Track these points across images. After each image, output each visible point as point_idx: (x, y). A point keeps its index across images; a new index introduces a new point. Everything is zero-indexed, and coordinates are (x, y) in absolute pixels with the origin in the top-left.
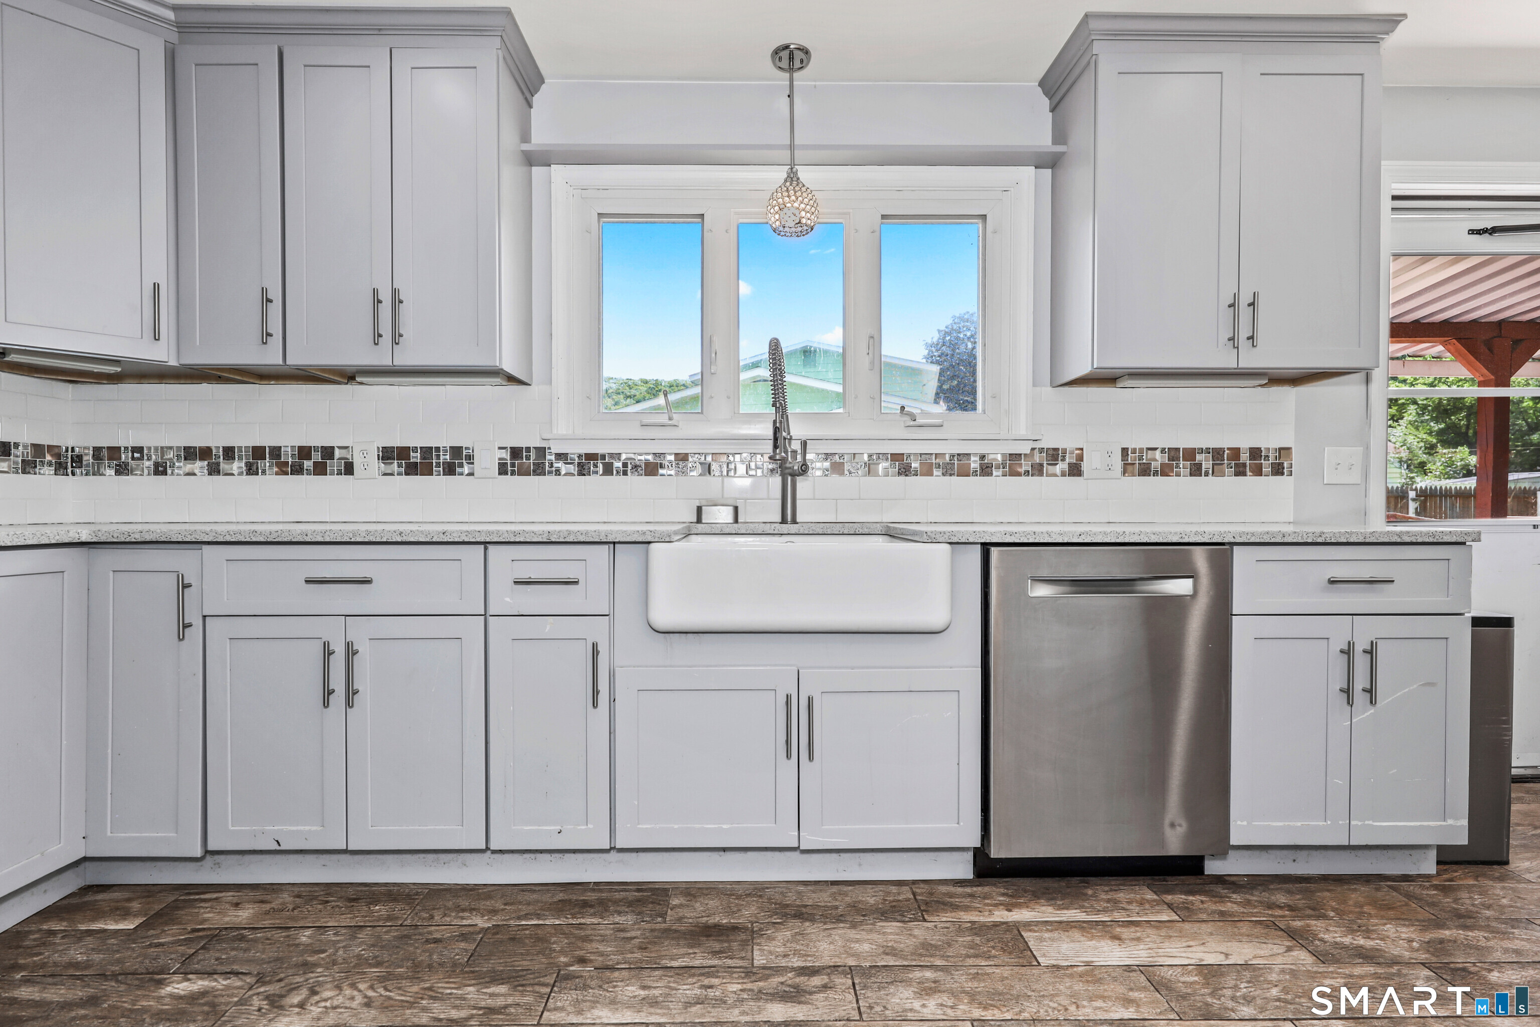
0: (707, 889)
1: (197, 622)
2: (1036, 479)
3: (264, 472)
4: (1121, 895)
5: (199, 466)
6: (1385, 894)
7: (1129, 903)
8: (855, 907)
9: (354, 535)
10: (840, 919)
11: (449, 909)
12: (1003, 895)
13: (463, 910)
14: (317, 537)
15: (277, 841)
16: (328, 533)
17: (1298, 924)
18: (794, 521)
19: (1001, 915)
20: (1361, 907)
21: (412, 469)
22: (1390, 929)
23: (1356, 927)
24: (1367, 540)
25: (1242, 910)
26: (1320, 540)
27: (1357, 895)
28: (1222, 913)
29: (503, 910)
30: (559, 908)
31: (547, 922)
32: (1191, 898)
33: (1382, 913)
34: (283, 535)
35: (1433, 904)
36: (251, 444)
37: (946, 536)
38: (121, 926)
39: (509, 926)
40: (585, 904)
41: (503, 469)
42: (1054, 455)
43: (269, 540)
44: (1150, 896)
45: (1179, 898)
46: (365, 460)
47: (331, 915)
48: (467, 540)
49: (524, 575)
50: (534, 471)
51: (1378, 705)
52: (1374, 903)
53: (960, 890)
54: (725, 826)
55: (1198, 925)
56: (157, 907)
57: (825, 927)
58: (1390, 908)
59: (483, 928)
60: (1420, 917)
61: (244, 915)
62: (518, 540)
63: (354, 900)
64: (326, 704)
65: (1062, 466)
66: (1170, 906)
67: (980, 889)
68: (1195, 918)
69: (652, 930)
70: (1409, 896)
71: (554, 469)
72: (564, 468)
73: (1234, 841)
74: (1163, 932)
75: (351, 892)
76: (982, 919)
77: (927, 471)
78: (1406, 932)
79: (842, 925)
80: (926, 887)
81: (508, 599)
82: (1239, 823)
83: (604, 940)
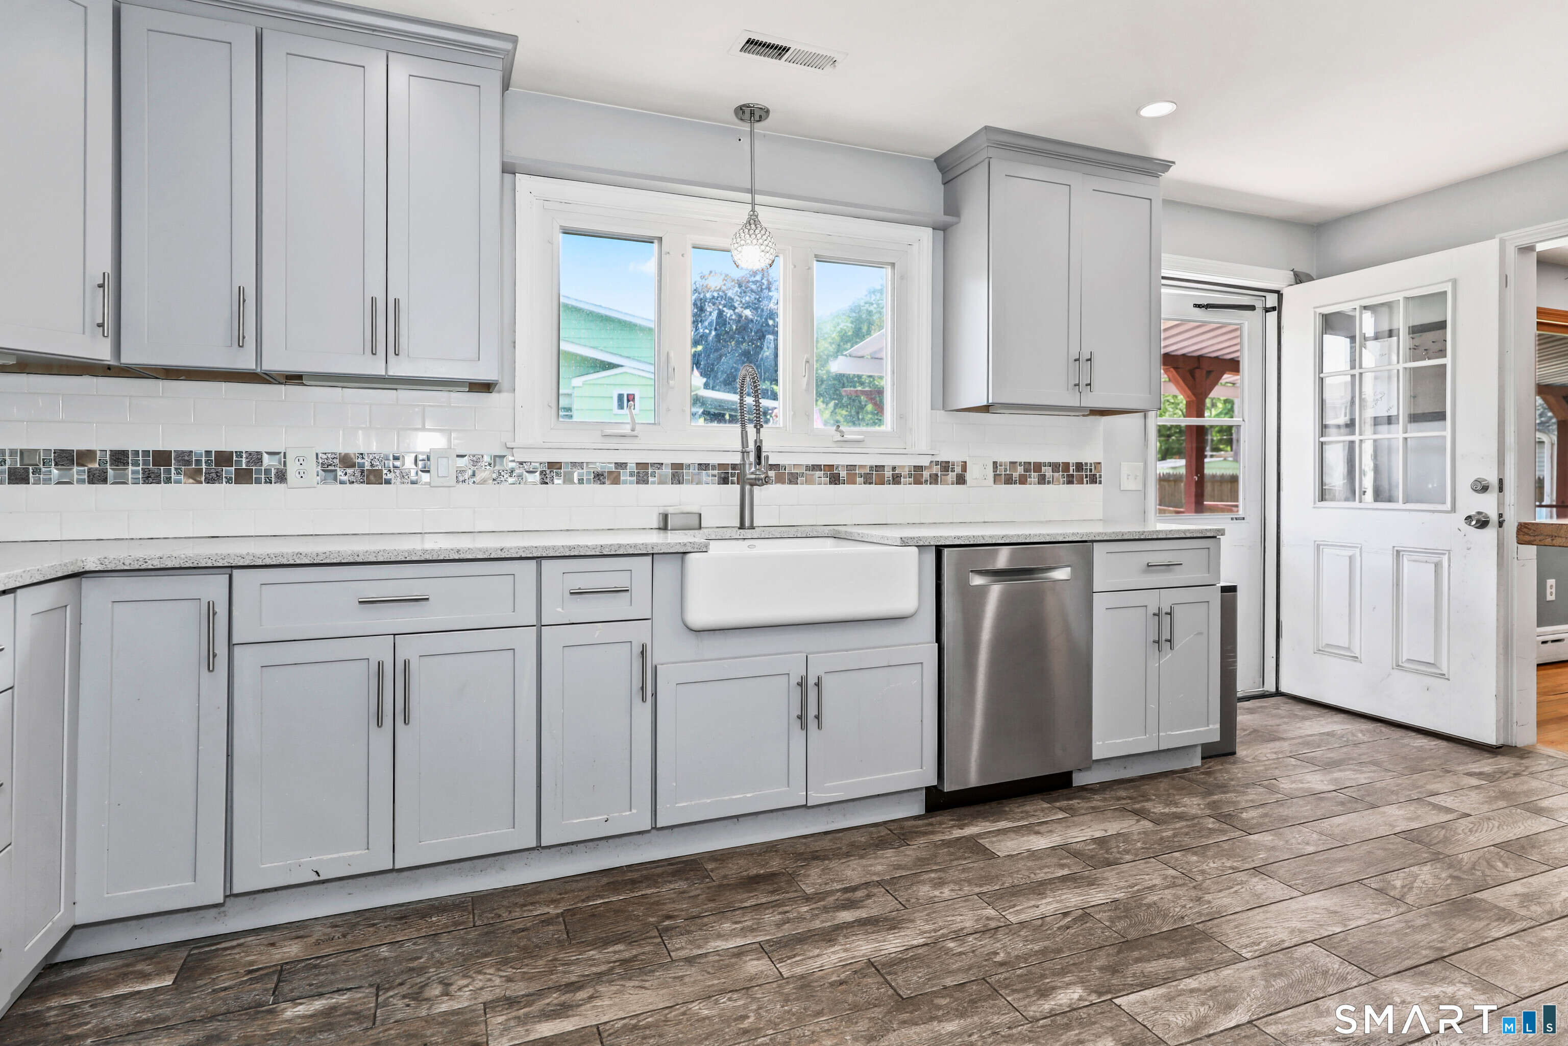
0: (729, 854)
1: (225, 653)
2: (933, 486)
4: (1028, 808)
5: (78, 471)
6: (1178, 782)
7: (1035, 811)
8: (852, 845)
9: (409, 554)
10: (848, 855)
11: (509, 907)
12: (952, 820)
13: (525, 906)
14: (370, 557)
15: (317, 872)
16: (381, 553)
17: (1137, 806)
18: (752, 527)
19: (957, 833)
20: (1168, 791)
21: (357, 477)
22: (1186, 800)
23: (1169, 802)
24: (1168, 536)
25: (1103, 804)
26: (1142, 537)
27: (1164, 784)
28: (1093, 808)
29: (562, 898)
31: (611, 899)
32: (1071, 802)
33: (1180, 792)
34: (331, 556)
35: (1204, 783)
36: (151, 448)
37: (915, 541)
39: (579, 908)
41: (461, 478)
42: (946, 467)
43: (315, 562)
44: (1046, 805)
45: (1064, 803)
46: (301, 467)
48: (524, 555)
49: (581, 586)
50: (494, 479)
51: (1175, 649)
52: (1174, 788)
53: (920, 822)
54: (748, 795)
55: (1082, 817)
57: (841, 861)
58: (1182, 789)
59: (557, 914)
60: (1200, 791)
62: (572, 554)
63: (402, 918)
65: (952, 476)
66: (1061, 809)
67: (933, 819)
68: (1078, 813)
69: (708, 888)
70: (1190, 780)
71: (515, 477)
72: (526, 476)
73: (1096, 756)
74: (1064, 825)
75: (390, 913)
76: (947, 837)
77: (851, 480)
78: (1196, 800)
79: (852, 858)
80: (896, 824)
81: (559, 609)
82: (1098, 743)
83: (674, 902)
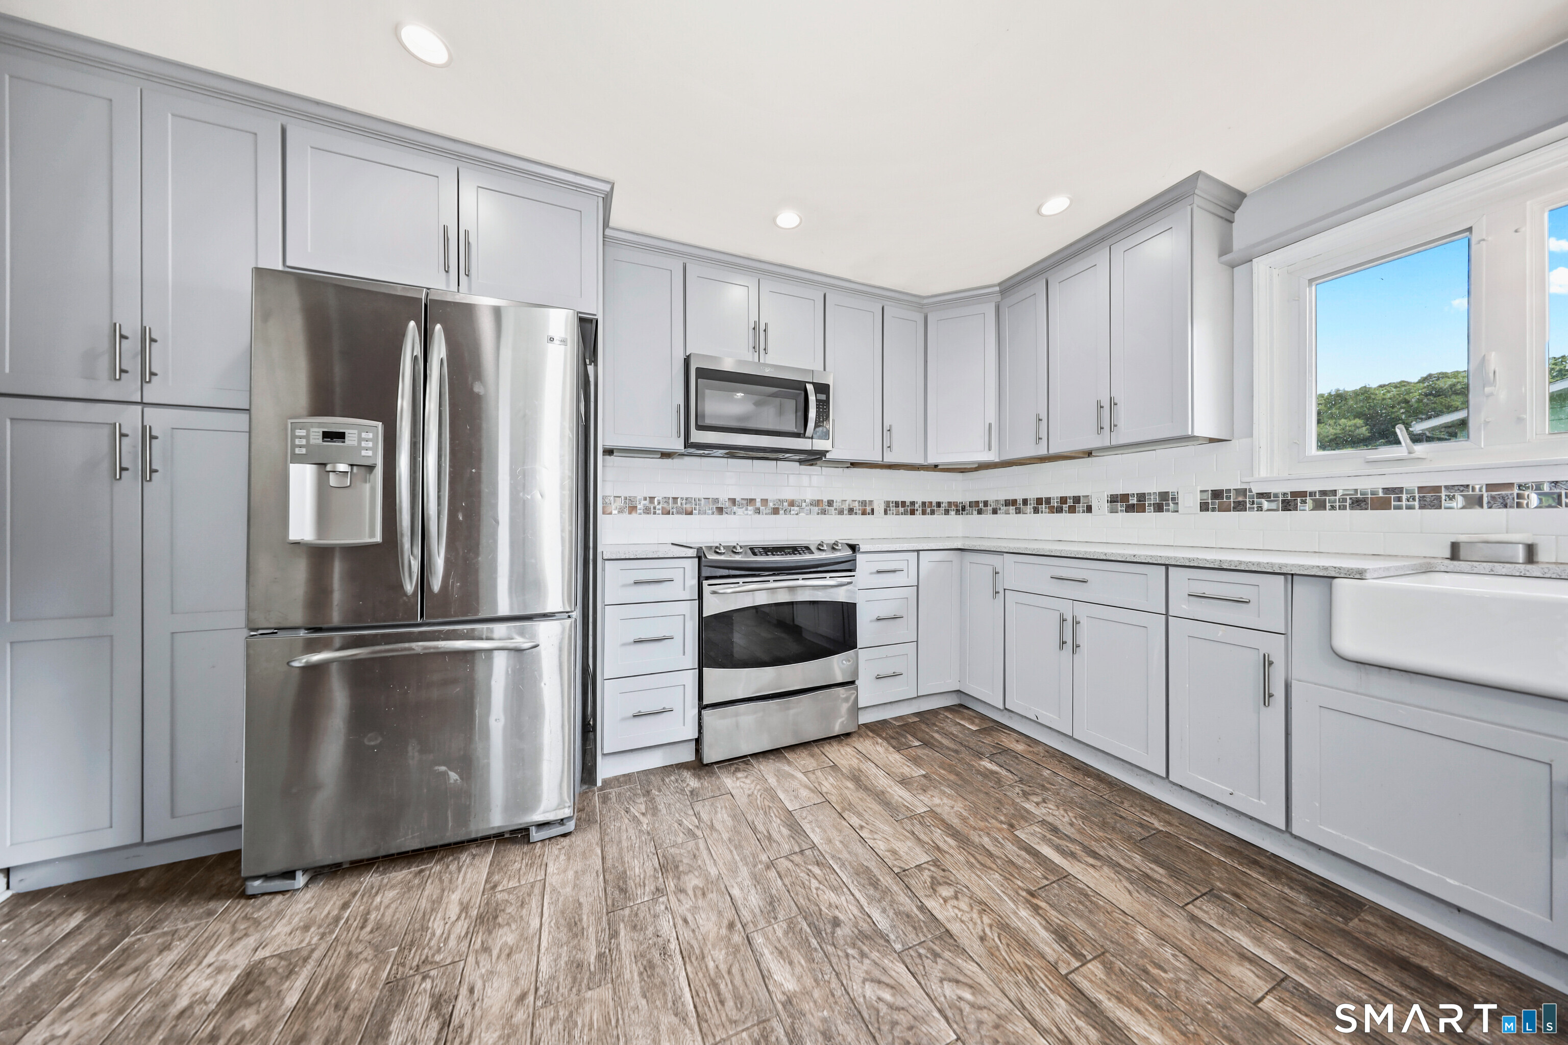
1: (1002, 592)
3: (1042, 512)
5: (1012, 509)
9: (1078, 553)
11: (1135, 804)
13: (1146, 810)
14: (1057, 553)
15: (1037, 717)
16: (1063, 551)
21: (1130, 508)
29: (1177, 826)
30: (1230, 852)
31: (1213, 854)
34: (1040, 551)
36: (1036, 497)
38: (970, 727)
39: (1179, 838)
40: (1256, 863)
41: (1204, 507)
43: (1033, 553)
46: (1100, 503)
47: (1062, 770)
48: (1151, 561)
49: (1199, 592)
50: (1234, 508)
56: (985, 726)
59: (1157, 829)
61: (1020, 747)
62: (1192, 565)
63: (1076, 768)
64: (1061, 648)
69: (1325, 921)
71: (1255, 506)
72: (1266, 504)
75: (1076, 763)
81: (1184, 606)
83: (1264, 896)
